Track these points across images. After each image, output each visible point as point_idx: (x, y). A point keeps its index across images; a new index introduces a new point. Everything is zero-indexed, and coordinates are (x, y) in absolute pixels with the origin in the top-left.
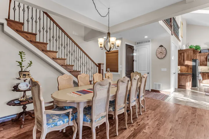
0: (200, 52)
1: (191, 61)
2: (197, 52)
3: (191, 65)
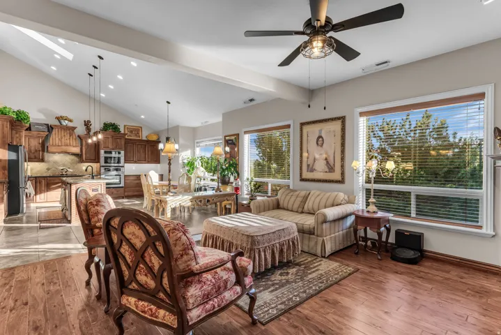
0: (29, 129)
1: (4, 149)
2: (22, 127)
3: (6, 160)
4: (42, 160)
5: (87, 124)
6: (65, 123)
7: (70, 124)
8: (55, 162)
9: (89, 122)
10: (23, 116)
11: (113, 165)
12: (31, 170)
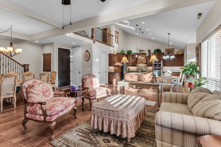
4: (136, 66)
5: (149, 51)
6: (142, 52)
7: (144, 52)
8: (140, 67)
9: (150, 50)
10: (130, 52)
11: (157, 67)
12: (134, 69)
